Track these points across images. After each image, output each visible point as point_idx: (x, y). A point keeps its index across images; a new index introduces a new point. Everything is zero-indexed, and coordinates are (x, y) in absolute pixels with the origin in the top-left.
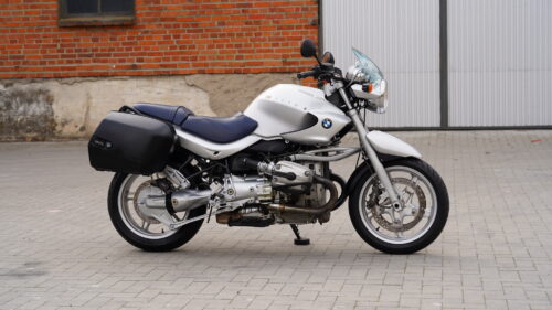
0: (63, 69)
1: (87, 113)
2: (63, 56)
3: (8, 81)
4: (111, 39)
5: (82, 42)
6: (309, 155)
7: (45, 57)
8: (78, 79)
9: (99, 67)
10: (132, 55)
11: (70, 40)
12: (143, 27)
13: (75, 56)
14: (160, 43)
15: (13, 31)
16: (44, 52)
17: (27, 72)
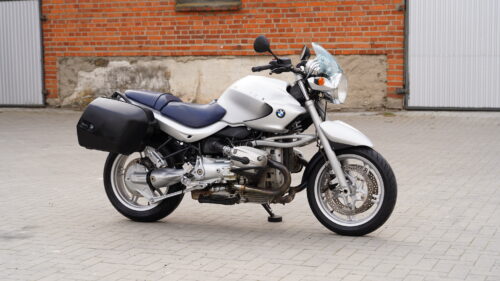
0: (179, 48)
1: (198, 88)
2: (179, 37)
3: (133, 59)
4: (220, 23)
5: (195, 25)
6: (269, 141)
7: (164, 38)
8: (191, 57)
9: (209, 47)
10: (238, 36)
11: (184, 23)
12: (248, 11)
13: (188, 37)
14: (262, 26)
15: (138, 15)
16: (163, 33)
17: (150, 51)
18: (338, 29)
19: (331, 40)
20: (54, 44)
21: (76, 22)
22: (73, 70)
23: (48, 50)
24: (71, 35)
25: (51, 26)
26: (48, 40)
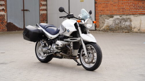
0: (134, 12)
1: (140, 25)
2: (135, 8)
3: (121, 15)
5: (140, 4)
7: (130, 8)
8: (138, 15)
9: (144, 11)
11: (136, 3)
13: (138, 8)
15: (122, 1)
16: (130, 7)
17: (125, 13)
20: (98, 11)
21: (105, 3)
22: (103, 19)
23: (97, 12)
24: (103, 7)
25: (98, 5)
26: (97, 9)
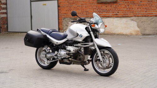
2: (98, 11)
4: (111, 6)
5: (103, 7)
9: (107, 14)
10: (116, 11)
11: (100, 7)
12: (119, 3)
13: (101, 11)
14: (124, 7)
15: (86, 4)
16: (93, 10)
17: (89, 16)
18: (148, 8)
19: (146, 12)
20: (61, 14)
21: (68, 7)
22: (67, 22)
23: (60, 15)
24: (66, 11)
25: (61, 8)
26: (60, 12)
